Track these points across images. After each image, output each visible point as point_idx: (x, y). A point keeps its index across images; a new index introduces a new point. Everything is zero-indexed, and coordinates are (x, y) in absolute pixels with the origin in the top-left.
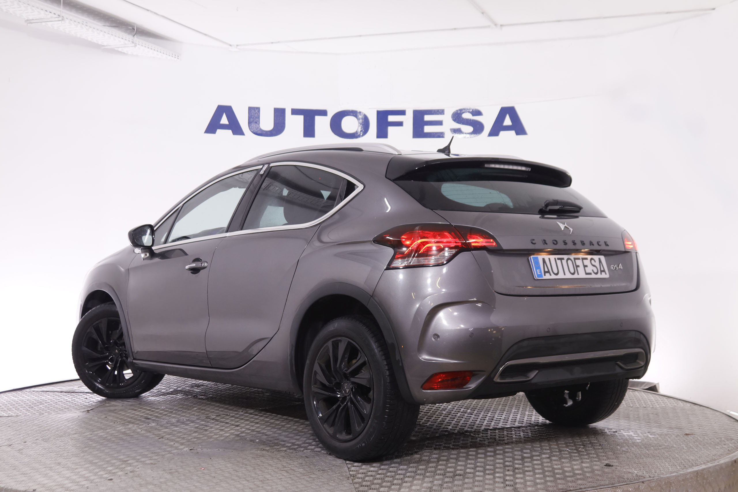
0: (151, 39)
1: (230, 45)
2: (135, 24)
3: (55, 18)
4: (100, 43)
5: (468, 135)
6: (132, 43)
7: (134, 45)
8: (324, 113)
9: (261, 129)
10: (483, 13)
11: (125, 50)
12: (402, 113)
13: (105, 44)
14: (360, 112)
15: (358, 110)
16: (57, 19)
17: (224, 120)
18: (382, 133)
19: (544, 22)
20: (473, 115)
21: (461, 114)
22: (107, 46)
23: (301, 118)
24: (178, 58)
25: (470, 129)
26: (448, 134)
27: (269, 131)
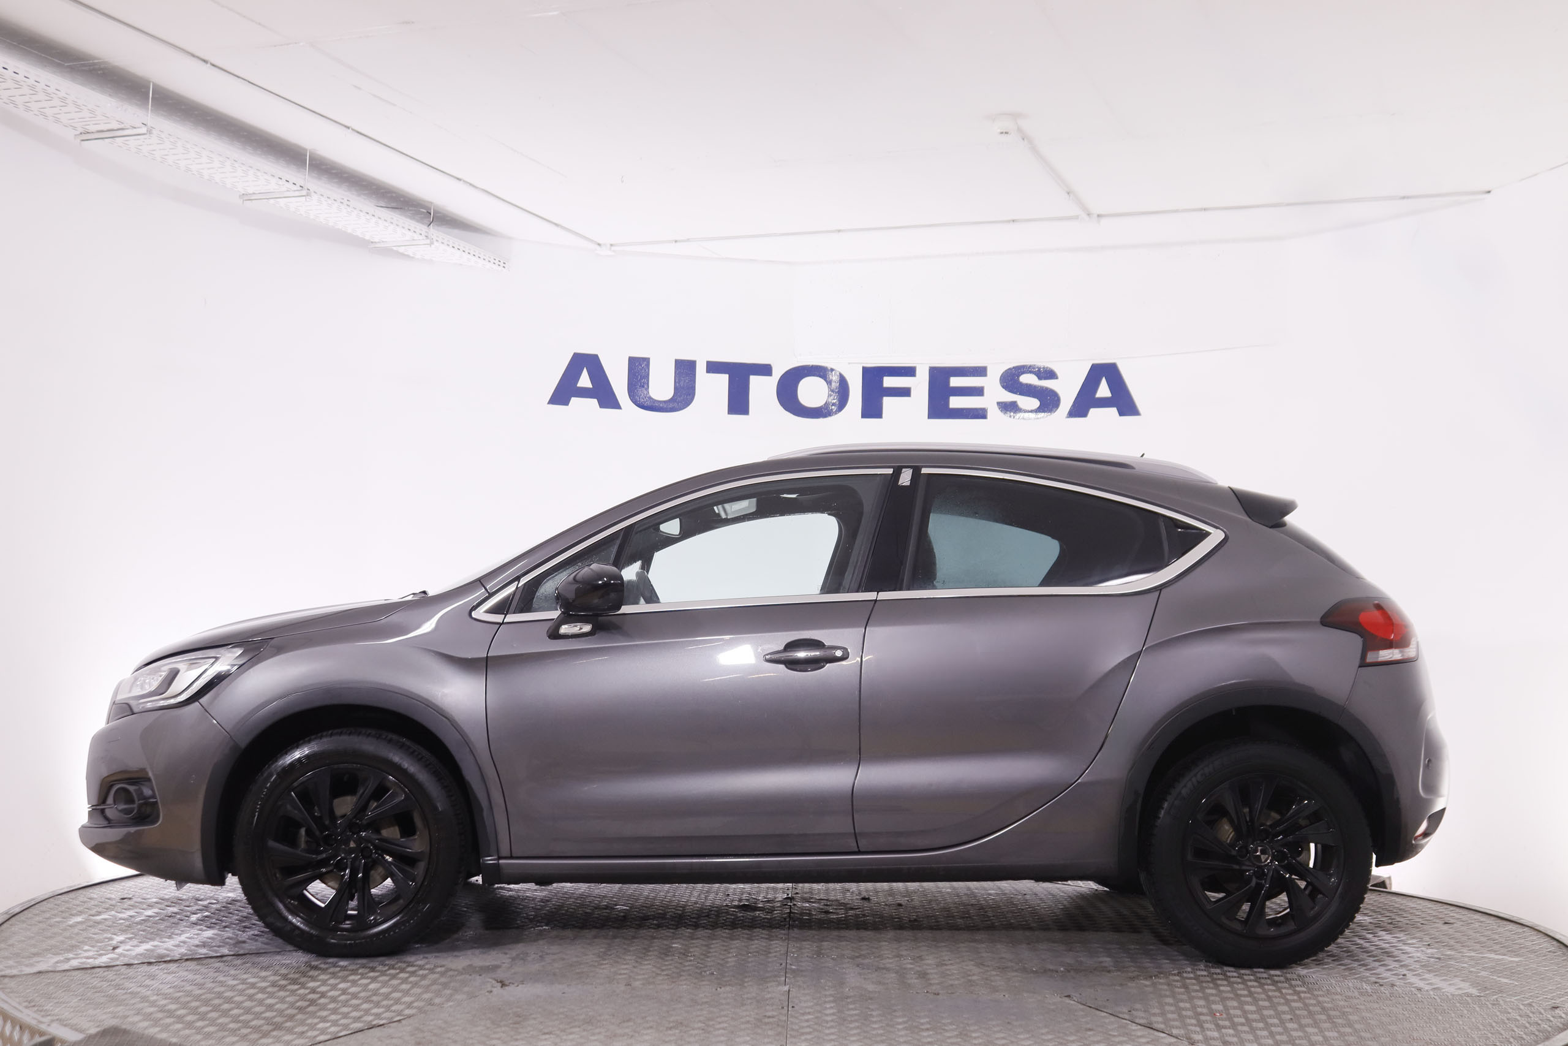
0: (456, 231)
1: (599, 245)
2: (432, 203)
3: (295, 191)
4: (367, 238)
5: (1032, 415)
6: (425, 238)
7: (428, 241)
8: (765, 370)
9: (650, 398)
10: (1068, 193)
11: (410, 251)
12: (910, 372)
13: (377, 240)
14: (832, 370)
15: (829, 366)
16: (297, 194)
17: (585, 381)
18: (872, 409)
19: (1177, 211)
20: (1040, 378)
21: (1019, 376)
22: (379, 242)
23: (724, 378)
24: (504, 267)
25: (1035, 403)
26: (994, 412)
27: (665, 402)
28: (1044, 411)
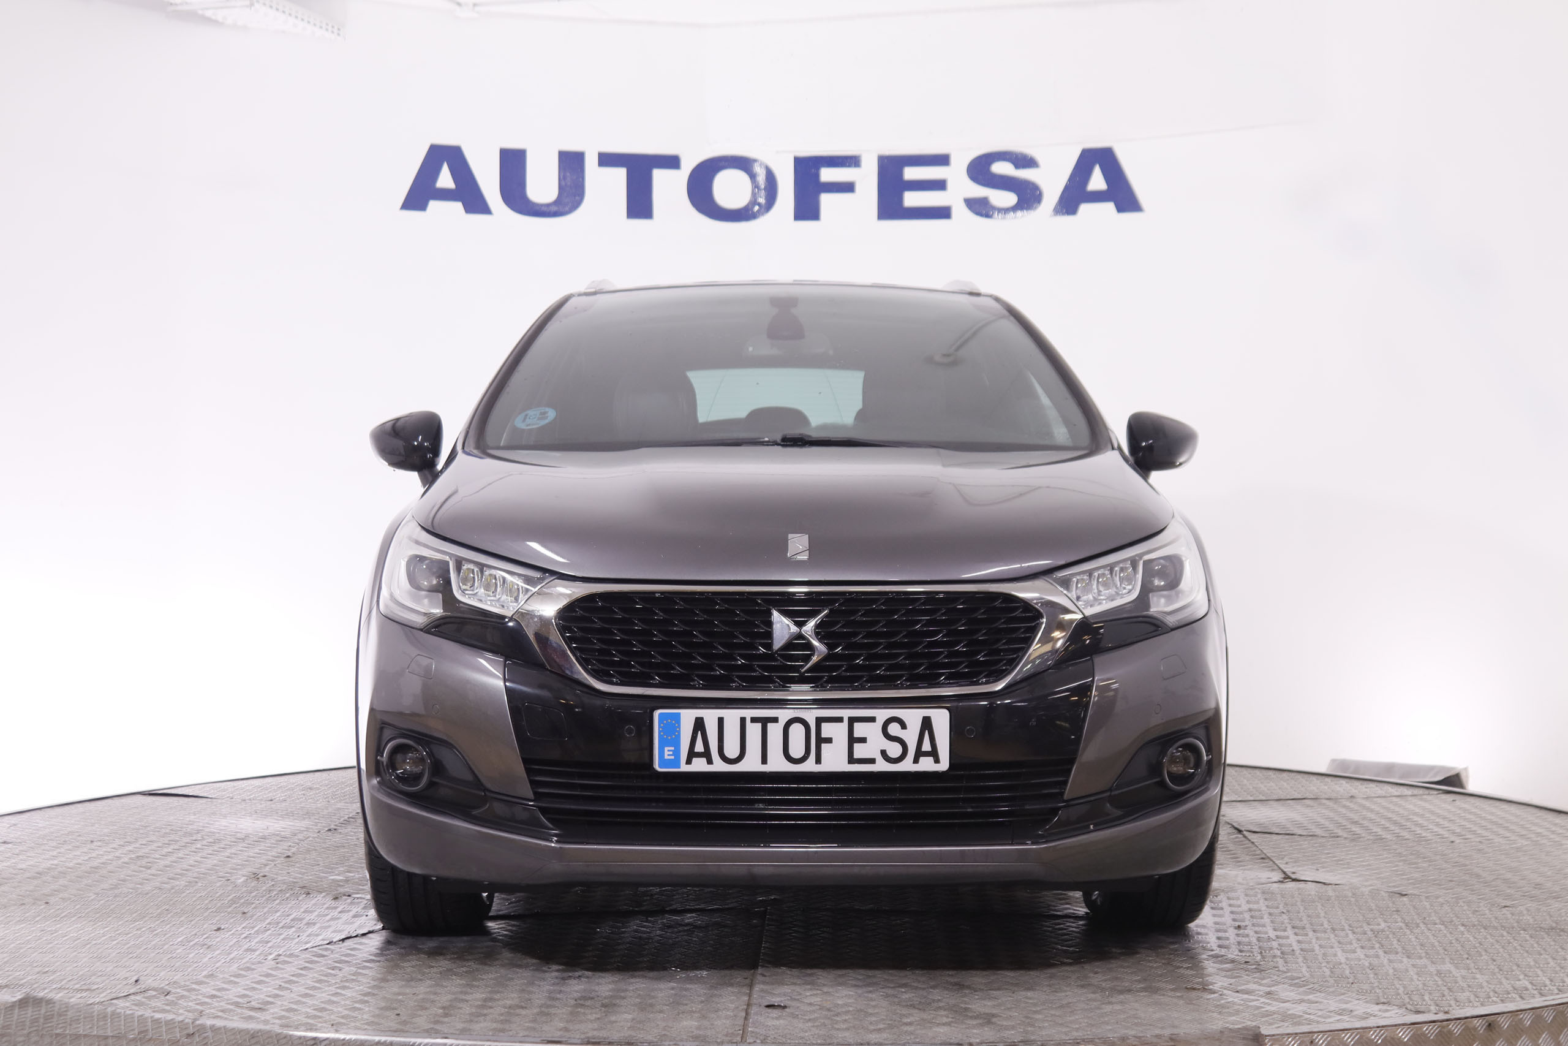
1: (459, 4)
5: (1009, 215)
8: (671, 162)
9: (529, 199)
11: (219, 16)
12: (851, 161)
14: (755, 161)
15: (753, 155)
17: (445, 180)
18: (807, 210)
20: (1017, 166)
21: (990, 164)
23: (620, 175)
24: (339, 34)
25: (1008, 199)
26: (960, 211)
27: (548, 205)
28: (1022, 209)
